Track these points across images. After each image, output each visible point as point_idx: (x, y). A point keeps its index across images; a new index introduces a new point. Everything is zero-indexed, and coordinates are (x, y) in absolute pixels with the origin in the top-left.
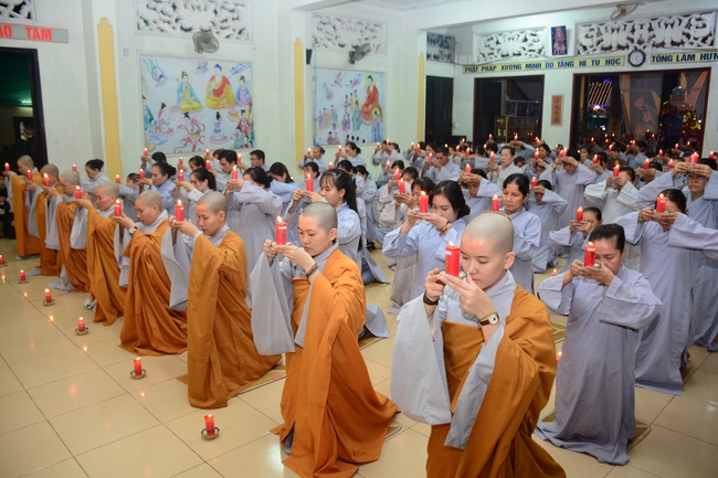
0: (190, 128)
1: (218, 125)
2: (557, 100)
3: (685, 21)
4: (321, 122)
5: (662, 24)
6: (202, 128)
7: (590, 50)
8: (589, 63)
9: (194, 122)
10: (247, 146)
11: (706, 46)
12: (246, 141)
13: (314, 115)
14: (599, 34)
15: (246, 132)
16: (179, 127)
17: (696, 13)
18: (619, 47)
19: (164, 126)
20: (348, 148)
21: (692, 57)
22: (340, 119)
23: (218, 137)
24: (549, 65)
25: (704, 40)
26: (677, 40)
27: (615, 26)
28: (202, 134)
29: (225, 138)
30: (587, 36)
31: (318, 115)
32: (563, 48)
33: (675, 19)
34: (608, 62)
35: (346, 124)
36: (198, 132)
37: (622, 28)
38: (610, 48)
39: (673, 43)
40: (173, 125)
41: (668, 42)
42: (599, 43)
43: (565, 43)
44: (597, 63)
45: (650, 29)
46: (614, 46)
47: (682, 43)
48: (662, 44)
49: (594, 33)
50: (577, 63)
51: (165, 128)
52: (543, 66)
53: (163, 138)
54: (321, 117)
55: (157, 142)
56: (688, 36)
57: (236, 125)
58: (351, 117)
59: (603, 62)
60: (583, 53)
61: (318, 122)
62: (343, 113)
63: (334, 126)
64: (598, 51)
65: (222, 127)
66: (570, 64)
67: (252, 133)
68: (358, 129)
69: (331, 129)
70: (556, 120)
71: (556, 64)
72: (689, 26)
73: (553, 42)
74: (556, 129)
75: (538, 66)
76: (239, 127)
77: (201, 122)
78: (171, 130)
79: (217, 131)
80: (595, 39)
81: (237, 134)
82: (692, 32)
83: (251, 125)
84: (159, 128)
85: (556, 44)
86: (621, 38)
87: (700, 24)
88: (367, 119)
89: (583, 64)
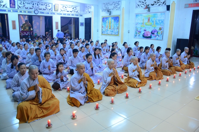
2: (14, 22)
3: (46, 4)
5: (40, 4)
7: (21, 8)
8: (23, 12)
11: (50, 11)
14: (24, 4)
17: (48, 3)
18: (30, 8)
21: (49, 13)
24: (9, 11)
25: (50, 9)
26: (44, 9)
27: (28, 2)
30: (20, 4)
32: (14, 6)
33: (43, 3)
34: (28, 12)
37: (30, 3)
38: (28, 8)
39: (43, 9)
41: (42, 9)
42: (24, 6)
43: (15, 5)
44: (25, 12)
45: (38, 5)
46: (29, 8)
47: (45, 9)
48: (41, 9)
49: (23, 3)
50: (19, 11)
52: (7, 11)
56: (46, 8)
59: (27, 12)
60: (20, 9)
64: (24, 8)
66: (17, 11)
70: (14, 28)
71: (12, 11)
72: (46, 6)
73: (10, 4)
74: (14, 31)
75: (5, 11)
80: (23, 5)
82: (47, 7)
85: (11, 5)
86: (31, 6)
87: (49, 6)
89: (21, 12)
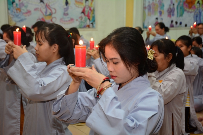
0: (44, 10)
1: (66, 9)
4: (149, 10)
6: (53, 11)
9: (47, 6)
10: (89, 26)
12: (88, 22)
13: (144, 4)
15: (88, 16)
16: (36, 9)
19: (23, 8)
20: (158, 27)
22: (166, 7)
23: (67, 18)
28: (53, 16)
29: (72, 19)
31: (147, 5)
35: (171, 12)
36: (51, 14)
40: (31, 8)
51: (24, 10)
53: (23, 17)
54: (149, 6)
55: (18, 20)
57: (81, 10)
58: (175, 6)
61: (147, 11)
62: (169, 3)
63: (161, 13)
65: (69, 11)
67: (94, 17)
68: (181, 15)
69: (157, 15)
76: (83, 12)
77: (53, 7)
78: (29, 12)
79: (65, 14)
81: (81, 18)
83: (93, 11)
84: (19, 9)
88: (190, 8)
